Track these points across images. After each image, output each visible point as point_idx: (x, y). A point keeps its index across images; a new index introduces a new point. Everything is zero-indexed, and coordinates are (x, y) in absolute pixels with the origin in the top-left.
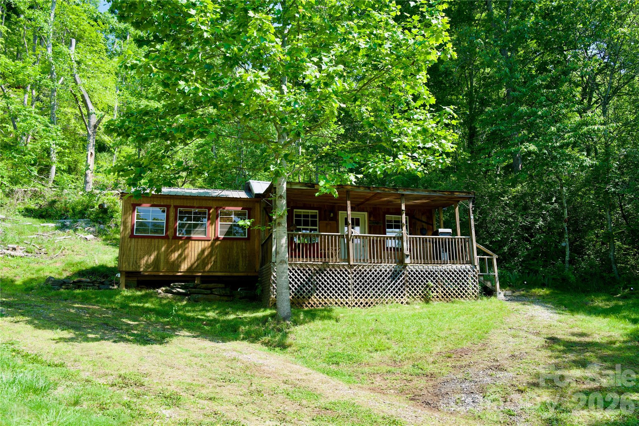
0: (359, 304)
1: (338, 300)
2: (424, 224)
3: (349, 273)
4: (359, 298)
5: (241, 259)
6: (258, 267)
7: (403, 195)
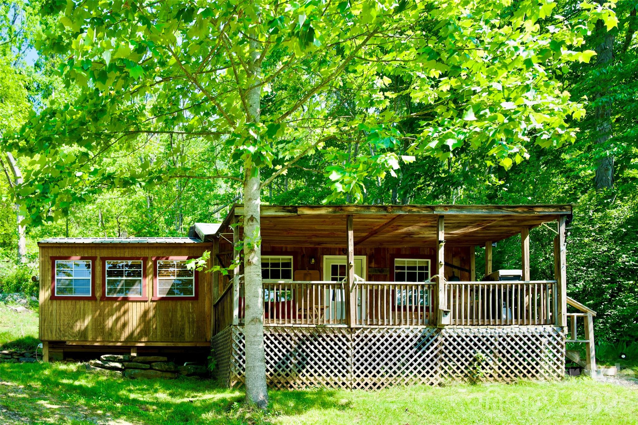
0: (362, 384)
1: (331, 379)
2: (456, 270)
3: (348, 340)
4: (362, 376)
5: (187, 325)
6: (209, 335)
7: (442, 217)
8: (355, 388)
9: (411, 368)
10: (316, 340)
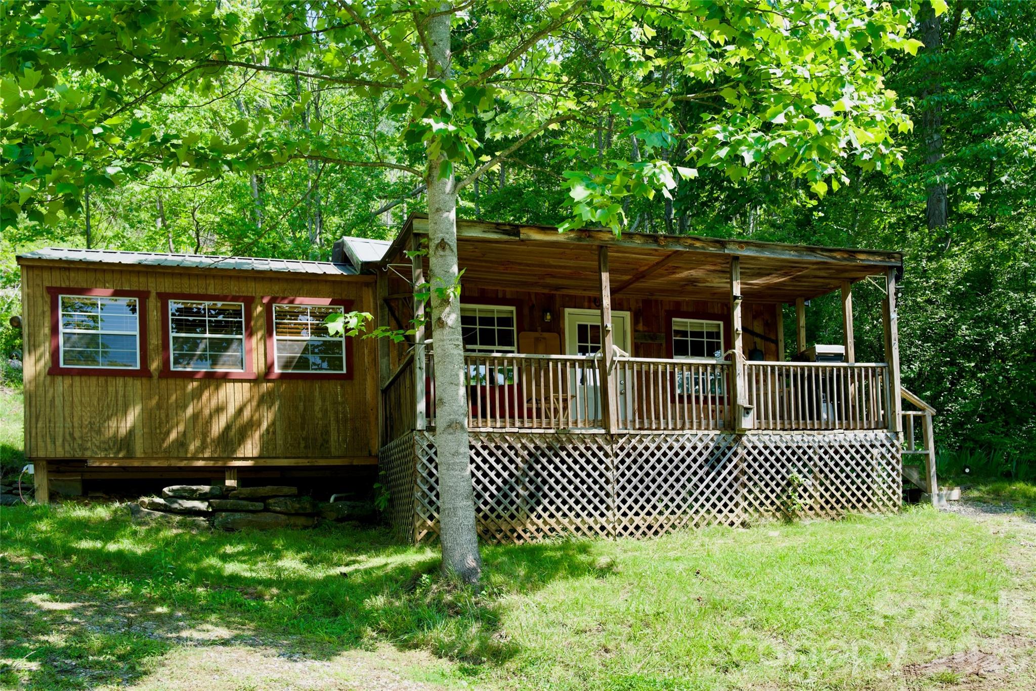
0: (631, 528)
1: (583, 521)
3: (606, 455)
4: (631, 514)
5: (333, 426)
6: (376, 445)
7: (736, 258)
8: (621, 534)
9: (702, 499)
10: (557, 455)
